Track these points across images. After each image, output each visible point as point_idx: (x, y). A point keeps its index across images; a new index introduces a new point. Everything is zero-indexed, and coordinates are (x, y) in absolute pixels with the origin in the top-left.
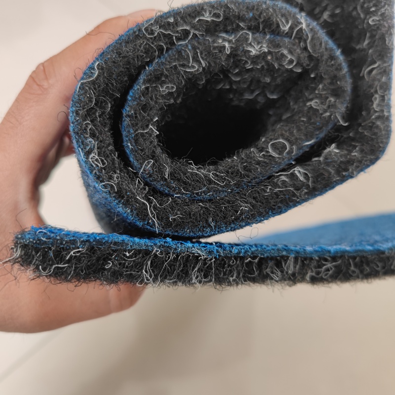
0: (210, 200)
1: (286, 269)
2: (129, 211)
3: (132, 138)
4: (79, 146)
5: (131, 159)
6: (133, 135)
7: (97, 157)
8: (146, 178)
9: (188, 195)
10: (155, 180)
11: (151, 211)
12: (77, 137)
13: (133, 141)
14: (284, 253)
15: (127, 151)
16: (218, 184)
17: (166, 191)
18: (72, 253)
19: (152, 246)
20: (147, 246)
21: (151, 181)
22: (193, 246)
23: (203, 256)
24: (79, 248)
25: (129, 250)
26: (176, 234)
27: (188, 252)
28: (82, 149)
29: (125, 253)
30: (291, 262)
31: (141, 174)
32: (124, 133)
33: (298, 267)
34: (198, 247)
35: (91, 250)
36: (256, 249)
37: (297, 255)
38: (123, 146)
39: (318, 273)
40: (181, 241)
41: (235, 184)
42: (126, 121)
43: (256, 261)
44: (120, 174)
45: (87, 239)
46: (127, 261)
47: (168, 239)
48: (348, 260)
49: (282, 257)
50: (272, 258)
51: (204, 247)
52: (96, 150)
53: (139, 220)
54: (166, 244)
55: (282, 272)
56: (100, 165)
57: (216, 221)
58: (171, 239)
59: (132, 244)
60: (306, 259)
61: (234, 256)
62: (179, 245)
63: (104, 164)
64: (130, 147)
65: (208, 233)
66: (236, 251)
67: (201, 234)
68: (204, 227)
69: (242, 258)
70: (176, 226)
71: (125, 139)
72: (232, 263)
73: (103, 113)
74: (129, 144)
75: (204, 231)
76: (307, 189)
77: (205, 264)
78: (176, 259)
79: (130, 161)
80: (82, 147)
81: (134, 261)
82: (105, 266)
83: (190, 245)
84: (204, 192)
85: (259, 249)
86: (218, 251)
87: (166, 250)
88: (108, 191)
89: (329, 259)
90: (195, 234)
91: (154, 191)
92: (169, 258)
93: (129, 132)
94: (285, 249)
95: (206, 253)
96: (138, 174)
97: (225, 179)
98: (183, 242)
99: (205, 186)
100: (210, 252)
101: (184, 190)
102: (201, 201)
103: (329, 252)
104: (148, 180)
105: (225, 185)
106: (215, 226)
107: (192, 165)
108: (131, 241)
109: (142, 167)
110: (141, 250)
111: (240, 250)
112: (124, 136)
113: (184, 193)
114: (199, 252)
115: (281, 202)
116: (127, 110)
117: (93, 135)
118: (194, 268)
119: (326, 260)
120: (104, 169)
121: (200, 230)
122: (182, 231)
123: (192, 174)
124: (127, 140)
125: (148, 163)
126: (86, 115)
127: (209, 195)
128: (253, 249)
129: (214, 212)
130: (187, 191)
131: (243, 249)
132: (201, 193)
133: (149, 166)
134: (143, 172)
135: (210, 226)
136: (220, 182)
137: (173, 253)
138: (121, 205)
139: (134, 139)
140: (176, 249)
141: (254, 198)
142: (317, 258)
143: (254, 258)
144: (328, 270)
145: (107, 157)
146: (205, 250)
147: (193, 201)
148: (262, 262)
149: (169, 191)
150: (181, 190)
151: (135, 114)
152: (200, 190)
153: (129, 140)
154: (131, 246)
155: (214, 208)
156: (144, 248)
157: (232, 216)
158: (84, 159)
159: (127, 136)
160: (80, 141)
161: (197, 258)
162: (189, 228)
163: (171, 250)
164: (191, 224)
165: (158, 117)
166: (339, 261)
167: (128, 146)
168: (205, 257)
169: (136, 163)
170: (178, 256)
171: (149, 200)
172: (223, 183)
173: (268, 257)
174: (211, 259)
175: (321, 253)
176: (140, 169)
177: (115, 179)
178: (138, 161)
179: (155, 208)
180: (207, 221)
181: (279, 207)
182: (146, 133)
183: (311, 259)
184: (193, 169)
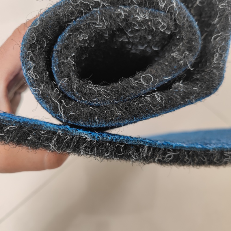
0: (98, 106)
1: (142, 153)
2: (48, 107)
3: (57, 64)
4: (23, 65)
5: (55, 77)
6: (58, 63)
7: (32, 73)
8: (62, 89)
9: (86, 102)
10: (67, 91)
11: (60, 109)
12: (23, 60)
13: (57, 66)
14: (142, 143)
15: (53, 71)
16: (105, 97)
17: (73, 98)
18: (8, 128)
19: (57, 129)
20: (55, 129)
21: (65, 91)
22: (83, 132)
23: (89, 139)
24: (13, 125)
25: (44, 130)
26: (75, 124)
27: (79, 135)
28: (25, 67)
29: (41, 131)
30: (146, 149)
31: (59, 86)
32: (53, 61)
33: (150, 153)
34: (86, 133)
35: (20, 128)
36: (123, 138)
37: (150, 145)
38: (51, 69)
39: (163, 158)
40: (76, 129)
41: (115, 99)
42: (55, 54)
43: (123, 146)
44: (46, 84)
45: (19, 121)
46: (42, 136)
47: (68, 127)
48: (184, 152)
49: (140, 145)
50: (133, 145)
51: (90, 134)
52: (32, 69)
53: (53, 113)
54: (66, 129)
55: (139, 154)
56: (35, 78)
57: (100, 119)
58: (69, 127)
59: (45, 127)
60: (155, 148)
61: (109, 141)
62: (75, 131)
63: (36, 77)
64: (55, 69)
65: (94, 126)
66: (110, 138)
67: (90, 126)
68: (92, 122)
69: (114, 143)
70: (74, 119)
71: (53, 64)
72: (108, 145)
73: (42, 47)
74: (55, 68)
75: (92, 124)
76: (161, 107)
77: (91, 144)
78: (71, 139)
79: (54, 78)
80: (25, 66)
81: (46, 137)
82: (28, 138)
83: (81, 131)
84: (96, 101)
85: (125, 139)
86: (98, 137)
87: (66, 133)
88: (37, 94)
89: (172, 150)
90: (86, 125)
91: (65, 97)
92: (67, 138)
93: (55, 60)
94: (143, 141)
95: (91, 137)
96: (58, 86)
97: (110, 95)
98: (77, 129)
99: (97, 97)
100: (93, 137)
101: (84, 98)
102: (92, 106)
103: (172, 146)
104: (63, 90)
105: (109, 98)
106: (99, 122)
107: (91, 84)
108: (45, 125)
109: (60, 82)
110: (51, 131)
111: (113, 138)
112: (52, 63)
113: (83, 100)
114: (86, 136)
115: (143, 112)
116: (57, 47)
117: (32, 59)
118: (83, 145)
119: (169, 151)
120: (36, 81)
121: (89, 124)
122: (78, 122)
123: (90, 89)
124: (54, 65)
125: (65, 80)
126: (29, 48)
127: (99, 103)
128: (121, 139)
129: (99, 113)
130: (85, 99)
131: (115, 138)
132: (94, 101)
133: (65, 82)
134: (61, 85)
135: (95, 121)
136: (106, 96)
137: (70, 135)
138: (44, 103)
139: (58, 65)
140: (72, 133)
141: (126, 108)
142: (163, 149)
143: (122, 144)
144: (170, 157)
145: (38, 73)
146: (91, 135)
147: (88, 105)
148: (127, 147)
149: (74, 98)
150: (82, 98)
151: (61, 50)
152: (93, 99)
153: (55, 65)
154: (45, 128)
155: (99, 111)
156: (53, 130)
157: (110, 118)
158: (25, 73)
159: (54, 63)
160: (24, 62)
161: (85, 140)
162: (82, 121)
163: (69, 133)
164: (83, 119)
165: (75, 54)
166: (178, 152)
167: (54, 69)
168: (90, 140)
169: (57, 79)
170: (73, 137)
171: (61, 103)
172: (108, 96)
173: (130, 144)
174: (94, 142)
175: (167, 146)
176: (59, 83)
177: (42, 87)
178: (58, 78)
179: (64, 107)
180: (94, 118)
181: (141, 116)
182: (65, 62)
183: (160, 149)
184: (91, 86)
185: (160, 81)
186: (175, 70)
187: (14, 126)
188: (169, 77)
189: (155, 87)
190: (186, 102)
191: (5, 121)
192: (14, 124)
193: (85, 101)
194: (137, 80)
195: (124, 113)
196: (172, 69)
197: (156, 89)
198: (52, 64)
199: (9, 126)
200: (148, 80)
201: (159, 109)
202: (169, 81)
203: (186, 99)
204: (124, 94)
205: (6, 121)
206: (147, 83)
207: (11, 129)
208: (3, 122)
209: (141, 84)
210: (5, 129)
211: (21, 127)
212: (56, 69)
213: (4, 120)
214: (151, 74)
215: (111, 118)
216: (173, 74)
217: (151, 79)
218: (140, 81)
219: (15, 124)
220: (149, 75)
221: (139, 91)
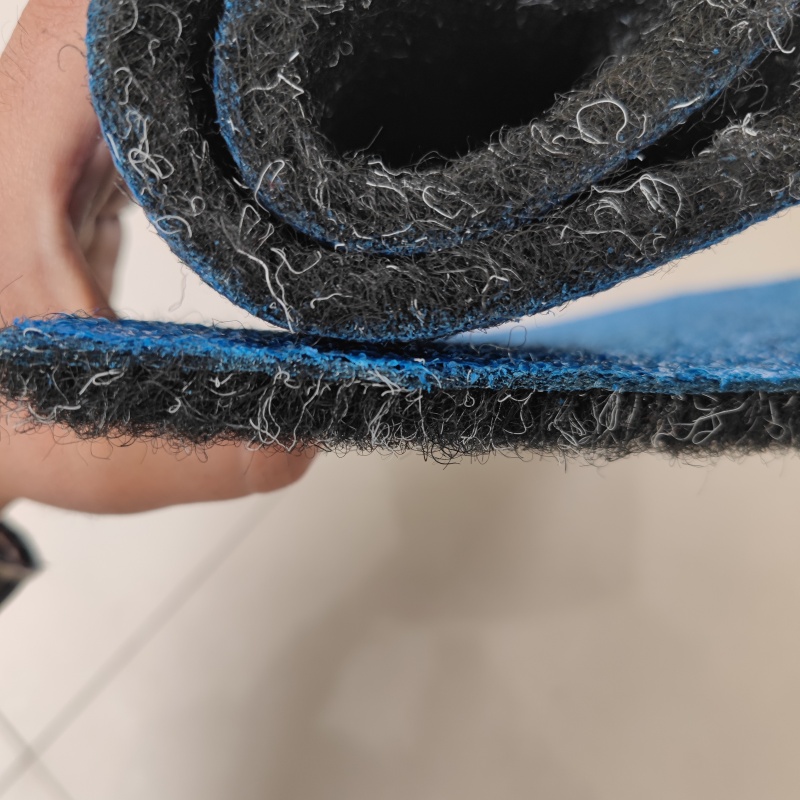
0: (420, 255)
1: (599, 421)
2: (227, 281)
3: (237, 105)
4: (109, 129)
5: (236, 159)
6: (238, 99)
7: (147, 156)
8: (272, 203)
9: (367, 243)
10: (291, 209)
11: (274, 284)
12: (102, 106)
13: (239, 113)
14: (598, 384)
15: (226, 138)
16: (441, 217)
17: (317, 235)
18: (93, 380)
19: (272, 366)
20: (263, 365)
21: (281, 211)
22: (370, 365)
23: (395, 388)
24: (107, 369)
25: (221, 373)
26: (335, 336)
27: (357, 378)
28: (115, 136)
29: (211, 380)
30: (614, 401)
31: (258, 195)
32: (218, 94)
33: (631, 417)
34: (382, 369)
35: (134, 375)
36: (525, 373)
37: (631, 389)
38: (217, 127)
39: (682, 432)
40: (343, 355)
41: (482, 218)
42: (221, 66)
43: (526, 400)
44: (204, 196)
45: (127, 349)
46: (218, 397)
47: (310, 351)
48: (765, 402)
49: (593, 391)
50: (564, 395)
51: (398, 367)
52: (144, 139)
53: (249, 301)
54: (306, 361)
55: (590, 426)
56: (158, 174)
57: (429, 308)
58: (316, 351)
59: (226, 361)
60: (652, 398)
61: (471, 390)
62: (337, 363)
63: (165, 171)
64: (233, 128)
65: (410, 337)
66: (475, 378)
67: (393, 337)
68: (399, 321)
69: (491, 393)
70: (331, 318)
71: (220, 108)
72: (468, 404)
73: (167, 44)
74: (230, 122)
75: (399, 330)
76: (665, 231)
77: (404, 404)
78: (330, 395)
79: (235, 164)
80: (115, 130)
81: (234, 397)
82: (167, 407)
83: (362, 362)
84: (406, 235)
85: (534, 374)
86: (429, 378)
87: (307, 375)
88: (178, 236)
89: (714, 399)
90: (379, 337)
91: (288, 235)
92: (312, 392)
93: (227, 90)
94: (601, 376)
95: (402, 381)
96: (252, 195)
97: (460, 204)
98: (347, 357)
99: (408, 221)
100: (410, 379)
101: (359, 231)
102: (393, 258)
103: (716, 382)
104: (274, 208)
105: (456, 219)
106: (427, 322)
107: (380, 169)
108: (225, 354)
109: (258, 176)
110: (248, 373)
111: (485, 375)
112: (217, 102)
113: (357, 239)
114: (385, 379)
115: (595, 262)
116: (225, 36)
117: (136, 100)
118: (374, 414)
119: (705, 402)
120: (167, 184)
121: (389, 329)
122: (348, 328)
123: (379, 192)
124: (224, 111)
125: (276, 166)
126: (119, 53)
127: (419, 244)
128: (516, 374)
129: (423, 285)
130: (365, 234)
131: (494, 373)
132: (400, 239)
133: (276, 175)
134: (263, 189)
135: (413, 319)
136: (446, 212)
137: (324, 381)
138: (209, 268)
139: (242, 109)
140: (329, 373)
141: (528, 253)
142: (681, 398)
143: (521, 393)
144: (708, 425)
145: (170, 154)
146: (402, 374)
147: (377, 256)
148: (542, 402)
149: (322, 234)
150: (352, 230)
151: (242, 43)
152: (396, 230)
153: (229, 109)
154: (225, 366)
155: (424, 278)
156: (255, 369)
157: (467, 297)
158: (120, 160)
159: (224, 102)
160: (110, 115)
161: (378, 394)
162: (363, 323)
163: (319, 374)
164: (366, 315)
165: (300, 51)
166: (739, 405)
167: (227, 127)
168: (399, 390)
169: (246, 169)
170: (334, 388)
171: (273, 260)
172: (454, 212)
173: (554, 392)
174: (416, 395)
175: (694, 386)
176: (256, 180)
177: (193, 206)
178: (250, 162)
179: (285, 276)
180: (405, 307)
181: (588, 277)
182: (268, 92)
183: (667, 398)
184: (381, 178)
185: (654, 122)
186: (718, 64)
187: (111, 372)
188: (693, 97)
189: (635, 147)
190: (772, 200)
191: (76, 357)
192: (110, 363)
193: (365, 241)
194: (560, 131)
195: (521, 273)
196: (704, 62)
197: (641, 159)
198: (218, 109)
199: (93, 374)
200: (605, 123)
201: (660, 243)
202: (695, 115)
203: (769, 188)
204: (514, 196)
205: (82, 356)
206: (603, 138)
207: (104, 383)
208: (70, 359)
209: (579, 142)
210: (83, 383)
211: (137, 372)
212: (235, 125)
213: (71, 352)
214: (616, 97)
215: (470, 300)
216: (710, 81)
217: (616, 119)
218: (574, 131)
219: (113, 364)
220: (611, 101)
221: (572, 176)
